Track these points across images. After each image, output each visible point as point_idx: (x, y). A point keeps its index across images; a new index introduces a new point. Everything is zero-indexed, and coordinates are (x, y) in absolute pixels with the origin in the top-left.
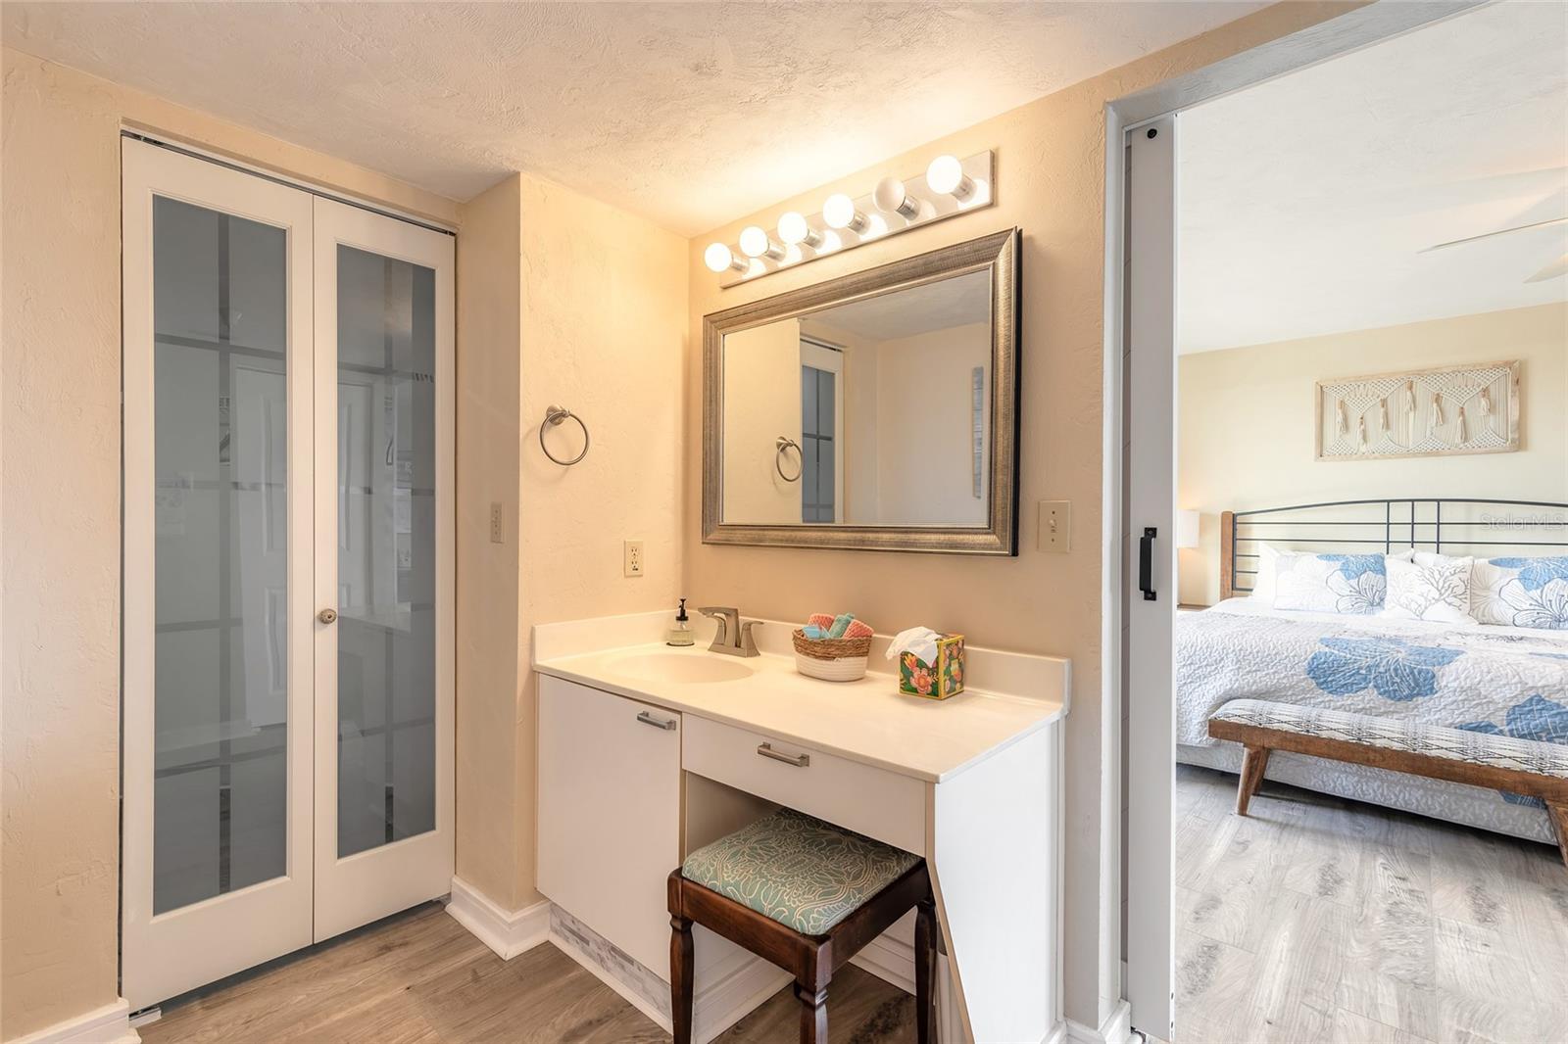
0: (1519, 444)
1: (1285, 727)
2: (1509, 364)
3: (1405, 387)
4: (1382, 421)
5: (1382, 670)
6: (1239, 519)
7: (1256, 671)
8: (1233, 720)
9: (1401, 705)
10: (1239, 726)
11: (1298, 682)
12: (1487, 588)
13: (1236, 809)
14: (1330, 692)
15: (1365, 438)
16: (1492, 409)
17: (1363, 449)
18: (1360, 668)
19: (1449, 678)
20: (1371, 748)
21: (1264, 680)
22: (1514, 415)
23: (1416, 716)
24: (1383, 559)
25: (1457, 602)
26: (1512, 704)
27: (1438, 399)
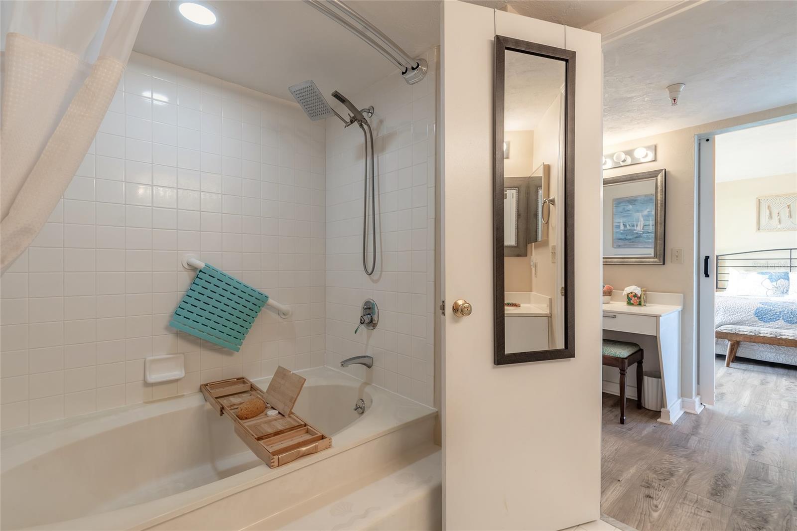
1: (746, 333)
4: (788, 214)
5: (786, 313)
6: (719, 258)
8: (724, 331)
9: (793, 325)
10: (727, 333)
11: (750, 319)
13: (725, 365)
14: (764, 322)
15: (780, 222)
17: (779, 226)
18: (776, 312)
20: (781, 339)
21: (736, 318)
24: (788, 274)
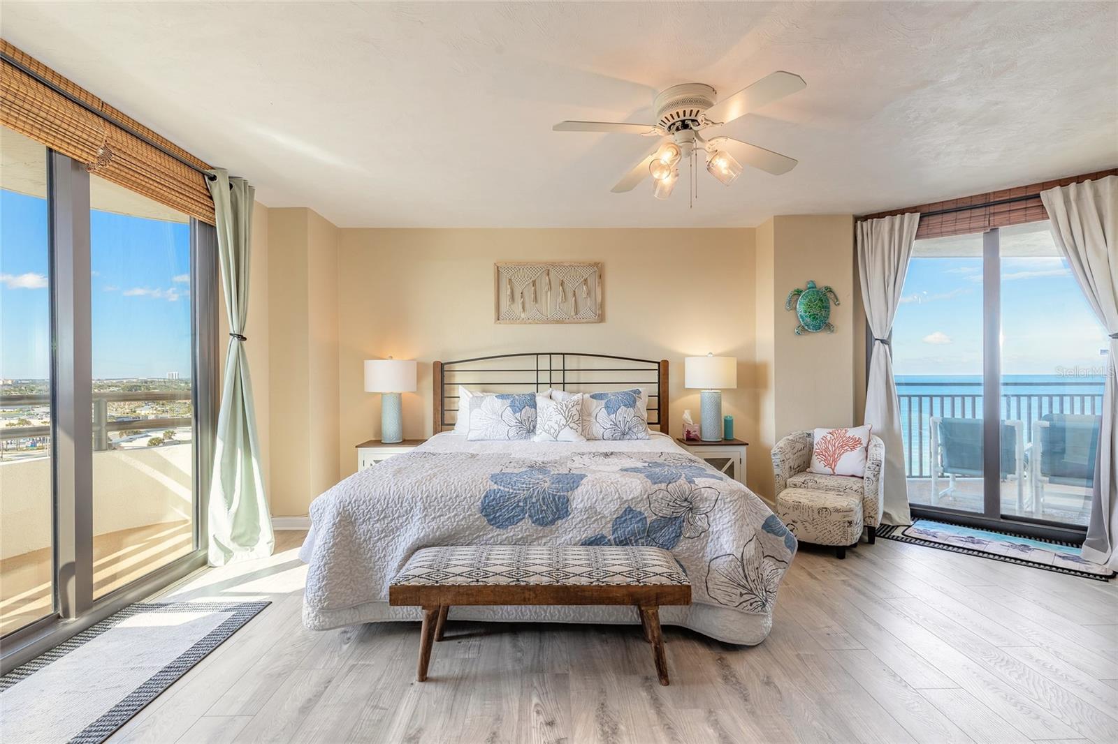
0: (601, 318)
1: (460, 580)
2: (596, 264)
3: (545, 274)
4: (532, 296)
5: (534, 500)
6: (446, 367)
7: (440, 516)
8: (413, 583)
9: (548, 529)
10: (418, 589)
11: (473, 522)
12: (590, 415)
13: (417, 676)
14: (498, 527)
15: (523, 308)
16: (589, 294)
17: (523, 315)
18: (519, 501)
19: (579, 499)
20: (528, 588)
21: (446, 522)
22: (599, 299)
23: (557, 537)
24: (535, 396)
25: (575, 426)
26: (615, 516)
27: (562, 284)
